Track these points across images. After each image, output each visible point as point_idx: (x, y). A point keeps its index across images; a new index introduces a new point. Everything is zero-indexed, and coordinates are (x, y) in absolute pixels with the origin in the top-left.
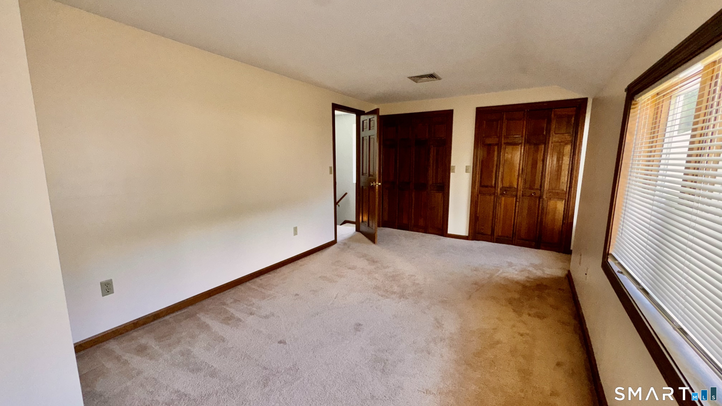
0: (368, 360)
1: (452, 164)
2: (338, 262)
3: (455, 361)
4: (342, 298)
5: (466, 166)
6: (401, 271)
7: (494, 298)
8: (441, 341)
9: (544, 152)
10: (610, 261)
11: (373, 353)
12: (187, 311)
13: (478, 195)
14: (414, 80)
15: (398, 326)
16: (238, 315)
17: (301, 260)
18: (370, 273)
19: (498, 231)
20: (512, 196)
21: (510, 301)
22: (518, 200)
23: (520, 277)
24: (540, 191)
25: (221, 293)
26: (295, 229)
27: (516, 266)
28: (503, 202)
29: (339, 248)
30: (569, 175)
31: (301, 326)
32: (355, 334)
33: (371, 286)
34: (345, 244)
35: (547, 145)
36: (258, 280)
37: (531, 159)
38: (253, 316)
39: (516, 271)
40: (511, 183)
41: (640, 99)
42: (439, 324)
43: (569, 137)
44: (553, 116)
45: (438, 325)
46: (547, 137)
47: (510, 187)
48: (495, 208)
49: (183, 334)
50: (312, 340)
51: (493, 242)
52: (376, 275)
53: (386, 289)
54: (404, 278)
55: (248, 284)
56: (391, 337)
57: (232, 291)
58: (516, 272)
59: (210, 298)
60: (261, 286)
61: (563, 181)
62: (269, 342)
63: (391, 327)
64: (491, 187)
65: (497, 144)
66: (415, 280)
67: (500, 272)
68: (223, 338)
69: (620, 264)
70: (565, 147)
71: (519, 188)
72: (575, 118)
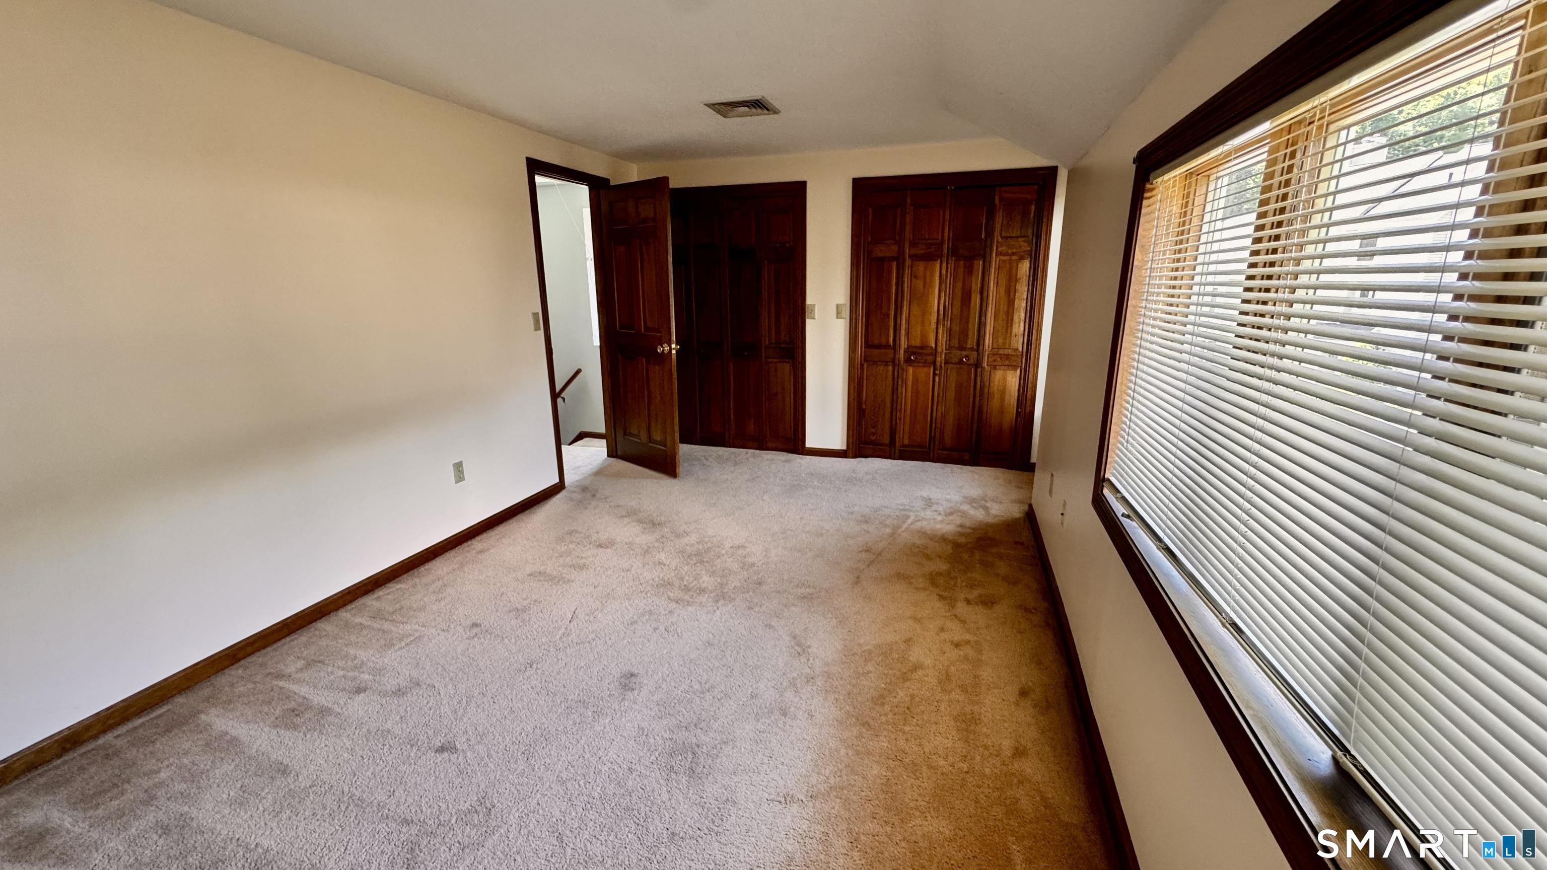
0: (657, 754)
1: (809, 301)
2: (570, 533)
3: (837, 720)
4: (587, 618)
5: (838, 306)
6: (714, 539)
7: (901, 576)
8: (808, 681)
9: (983, 273)
10: (1106, 492)
11: (667, 735)
12: (169, 710)
13: (862, 365)
14: (719, 112)
15: (717, 664)
16: (319, 698)
17: (478, 538)
18: (646, 552)
19: (903, 438)
20: (926, 364)
21: (933, 579)
22: (937, 372)
23: (947, 527)
24: (976, 353)
25: (269, 649)
26: (459, 468)
27: (937, 504)
28: (910, 378)
29: (571, 499)
30: (1027, 320)
31: (492, 701)
32: (623, 699)
33: (651, 582)
34: (584, 489)
35: (988, 260)
36: (371, 601)
37: (959, 285)
38: (362, 695)
39: (940, 514)
40: (924, 336)
41: (1159, 180)
42: (801, 648)
43: (1026, 244)
44: (997, 200)
45: (799, 650)
46: (988, 243)
47: (924, 347)
48: (895, 390)
49: (163, 775)
50: (523, 729)
51: (894, 459)
52: (662, 556)
53: (685, 585)
54: (723, 555)
55: (344, 614)
56: (703, 693)
57: (300, 639)
58: (940, 518)
59: (236, 666)
60: (378, 615)
61: (1017, 331)
62: (412, 754)
63: (701, 670)
64: (887, 346)
65: (896, 259)
66: (745, 557)
67: (909, 521)
68: (282, 768)
69: (1124, 500)
70: (1020, 265)
71: (939, 350)
72: (1035, 206)
